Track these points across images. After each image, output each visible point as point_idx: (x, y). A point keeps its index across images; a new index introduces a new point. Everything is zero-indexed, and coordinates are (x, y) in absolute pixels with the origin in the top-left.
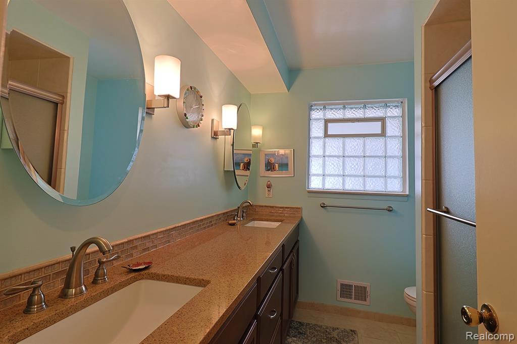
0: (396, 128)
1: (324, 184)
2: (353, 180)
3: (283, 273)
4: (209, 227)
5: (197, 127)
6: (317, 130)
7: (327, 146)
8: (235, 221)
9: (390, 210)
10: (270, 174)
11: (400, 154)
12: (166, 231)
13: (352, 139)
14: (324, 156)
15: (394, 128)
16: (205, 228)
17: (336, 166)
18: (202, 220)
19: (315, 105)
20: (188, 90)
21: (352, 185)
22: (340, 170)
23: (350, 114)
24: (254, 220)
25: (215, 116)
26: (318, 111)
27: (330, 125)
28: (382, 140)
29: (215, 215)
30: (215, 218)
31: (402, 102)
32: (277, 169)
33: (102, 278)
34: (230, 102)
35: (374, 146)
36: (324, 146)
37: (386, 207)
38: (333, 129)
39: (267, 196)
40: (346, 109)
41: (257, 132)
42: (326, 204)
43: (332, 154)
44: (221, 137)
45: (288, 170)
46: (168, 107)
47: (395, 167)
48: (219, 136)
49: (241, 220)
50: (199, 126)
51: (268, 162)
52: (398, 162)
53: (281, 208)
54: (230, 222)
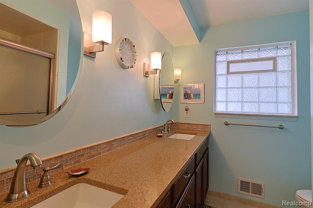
0: (286, 65)
1: (227, 108)
2: (250, 105)
3: (196, 175)
4: (142, 138)
5: (131, 68)
6: (221, 69)
7: (229, 81)
8: (162, 134)
9: (281, 128)
10: (187, 101)
11: (290, 85)
12: (108, 142)
13: (249, 75)
14: (227, 88)
15: (284, 65)
16: (139, 139)
17: (236, 95)
18: (137, 134)
19: (220, 51)
20: (123, 40)
21: (249, 109)
22: (240, 97)
23: (246, 56)
24: (176, 133)
25: (146, 61)
26: (222, 56)
27: (231, 65)
28: (273, 74)
29: (148, 130)
30: (148, 132)
31: (291, 44)
32: (192, 98)
33: (46, 183)
34: (157, 50)
35: (267, 79)
36: (227, 80)
37: (278, 125)
38: (234, 68)
39: (185, 117)
40: (244, 53)
41: (177, 72)
42: (229, 122)
43: (233, 86)
44: (151, 76)
45: (200, 99)
46: (103, 50)
47: (285, 95)
48: (150, 75)
49: (166, 133)
50: (133, 67)
51: (186, 93)
52: (287, 91)
53: (195, 124)
54: (158, 135)
